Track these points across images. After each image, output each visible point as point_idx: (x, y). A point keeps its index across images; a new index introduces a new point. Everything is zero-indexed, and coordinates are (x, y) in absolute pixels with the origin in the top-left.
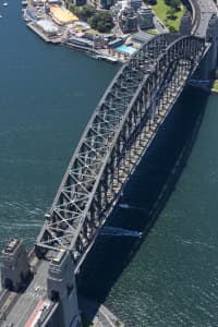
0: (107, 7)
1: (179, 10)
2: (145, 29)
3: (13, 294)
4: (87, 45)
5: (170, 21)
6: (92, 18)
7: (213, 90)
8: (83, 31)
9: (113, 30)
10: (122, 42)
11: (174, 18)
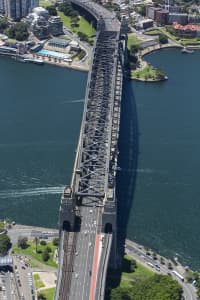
0: (18, 20)
1: (79, 19)
2: (57, 36)
3: (72, 234)
4: (11, 52)
5: (75, 29)
6: (8, 29)
7: (133, 78)
8: (3, 40)
9: (29, 38)
10: (41, 47)
11: (77, 26)
